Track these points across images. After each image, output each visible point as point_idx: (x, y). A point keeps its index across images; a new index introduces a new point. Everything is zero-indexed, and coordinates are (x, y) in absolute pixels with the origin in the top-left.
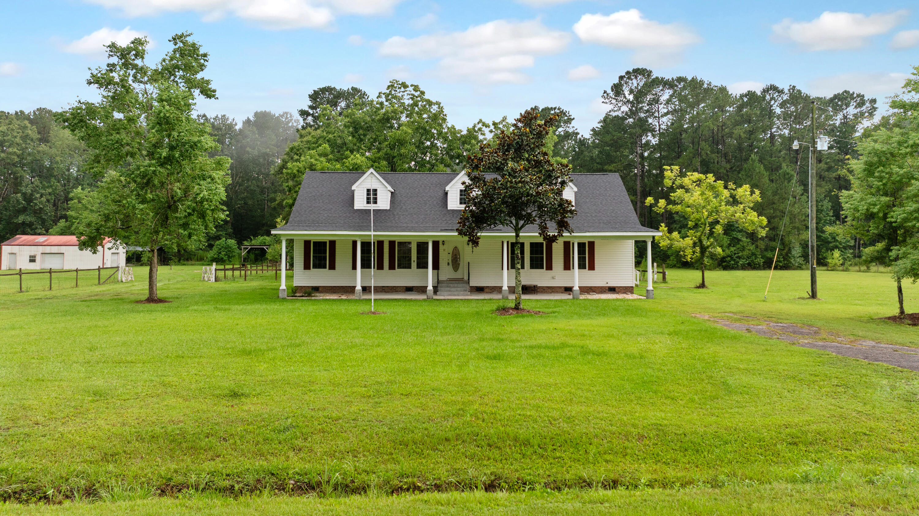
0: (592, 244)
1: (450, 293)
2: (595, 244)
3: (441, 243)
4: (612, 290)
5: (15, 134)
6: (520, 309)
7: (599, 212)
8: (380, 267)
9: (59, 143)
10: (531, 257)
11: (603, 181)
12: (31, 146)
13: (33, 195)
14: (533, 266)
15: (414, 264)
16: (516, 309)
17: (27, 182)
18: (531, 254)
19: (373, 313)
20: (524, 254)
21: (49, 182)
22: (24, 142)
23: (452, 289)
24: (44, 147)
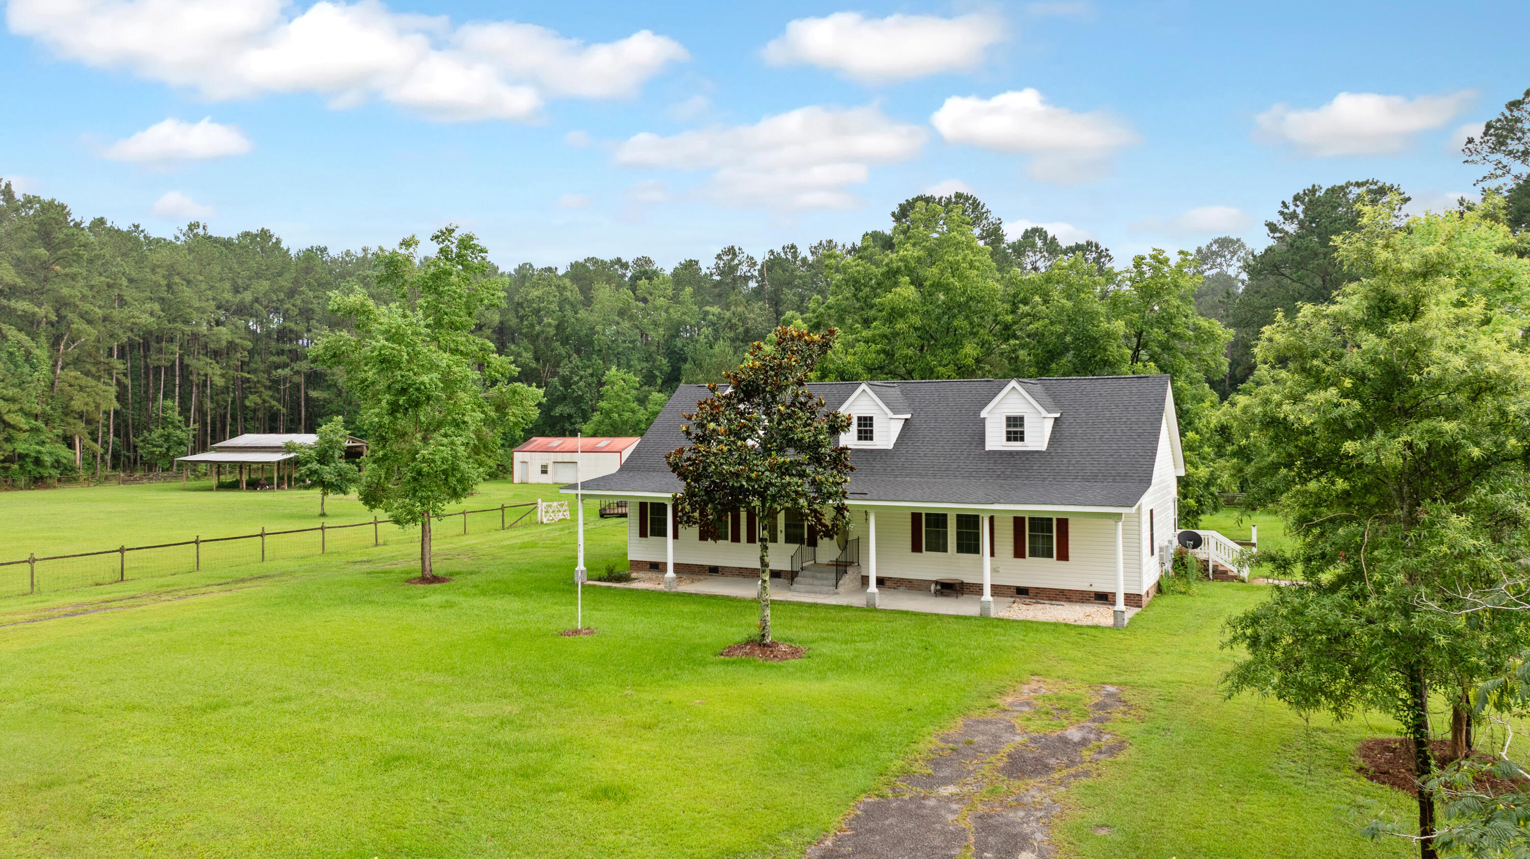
1: (808, 589)
4: (1102, 597)
5: (551, 299)
6: (765, 645)
7: (1089, 454)
8: (736, 538)
9: (599, 306)
10: (958, 533)
11: (1131, 392)
12: (569, 313)
13: (571, 378)
14: (961, 548)
15: (781, 537)
16: (760, 645)
17: (566, 361)
18: (958, 528)
19: (576, 632)
20: (946, 527)
21: (589, 360)
22: (560, 308)
23: (816, 582)
24: (582, 314)
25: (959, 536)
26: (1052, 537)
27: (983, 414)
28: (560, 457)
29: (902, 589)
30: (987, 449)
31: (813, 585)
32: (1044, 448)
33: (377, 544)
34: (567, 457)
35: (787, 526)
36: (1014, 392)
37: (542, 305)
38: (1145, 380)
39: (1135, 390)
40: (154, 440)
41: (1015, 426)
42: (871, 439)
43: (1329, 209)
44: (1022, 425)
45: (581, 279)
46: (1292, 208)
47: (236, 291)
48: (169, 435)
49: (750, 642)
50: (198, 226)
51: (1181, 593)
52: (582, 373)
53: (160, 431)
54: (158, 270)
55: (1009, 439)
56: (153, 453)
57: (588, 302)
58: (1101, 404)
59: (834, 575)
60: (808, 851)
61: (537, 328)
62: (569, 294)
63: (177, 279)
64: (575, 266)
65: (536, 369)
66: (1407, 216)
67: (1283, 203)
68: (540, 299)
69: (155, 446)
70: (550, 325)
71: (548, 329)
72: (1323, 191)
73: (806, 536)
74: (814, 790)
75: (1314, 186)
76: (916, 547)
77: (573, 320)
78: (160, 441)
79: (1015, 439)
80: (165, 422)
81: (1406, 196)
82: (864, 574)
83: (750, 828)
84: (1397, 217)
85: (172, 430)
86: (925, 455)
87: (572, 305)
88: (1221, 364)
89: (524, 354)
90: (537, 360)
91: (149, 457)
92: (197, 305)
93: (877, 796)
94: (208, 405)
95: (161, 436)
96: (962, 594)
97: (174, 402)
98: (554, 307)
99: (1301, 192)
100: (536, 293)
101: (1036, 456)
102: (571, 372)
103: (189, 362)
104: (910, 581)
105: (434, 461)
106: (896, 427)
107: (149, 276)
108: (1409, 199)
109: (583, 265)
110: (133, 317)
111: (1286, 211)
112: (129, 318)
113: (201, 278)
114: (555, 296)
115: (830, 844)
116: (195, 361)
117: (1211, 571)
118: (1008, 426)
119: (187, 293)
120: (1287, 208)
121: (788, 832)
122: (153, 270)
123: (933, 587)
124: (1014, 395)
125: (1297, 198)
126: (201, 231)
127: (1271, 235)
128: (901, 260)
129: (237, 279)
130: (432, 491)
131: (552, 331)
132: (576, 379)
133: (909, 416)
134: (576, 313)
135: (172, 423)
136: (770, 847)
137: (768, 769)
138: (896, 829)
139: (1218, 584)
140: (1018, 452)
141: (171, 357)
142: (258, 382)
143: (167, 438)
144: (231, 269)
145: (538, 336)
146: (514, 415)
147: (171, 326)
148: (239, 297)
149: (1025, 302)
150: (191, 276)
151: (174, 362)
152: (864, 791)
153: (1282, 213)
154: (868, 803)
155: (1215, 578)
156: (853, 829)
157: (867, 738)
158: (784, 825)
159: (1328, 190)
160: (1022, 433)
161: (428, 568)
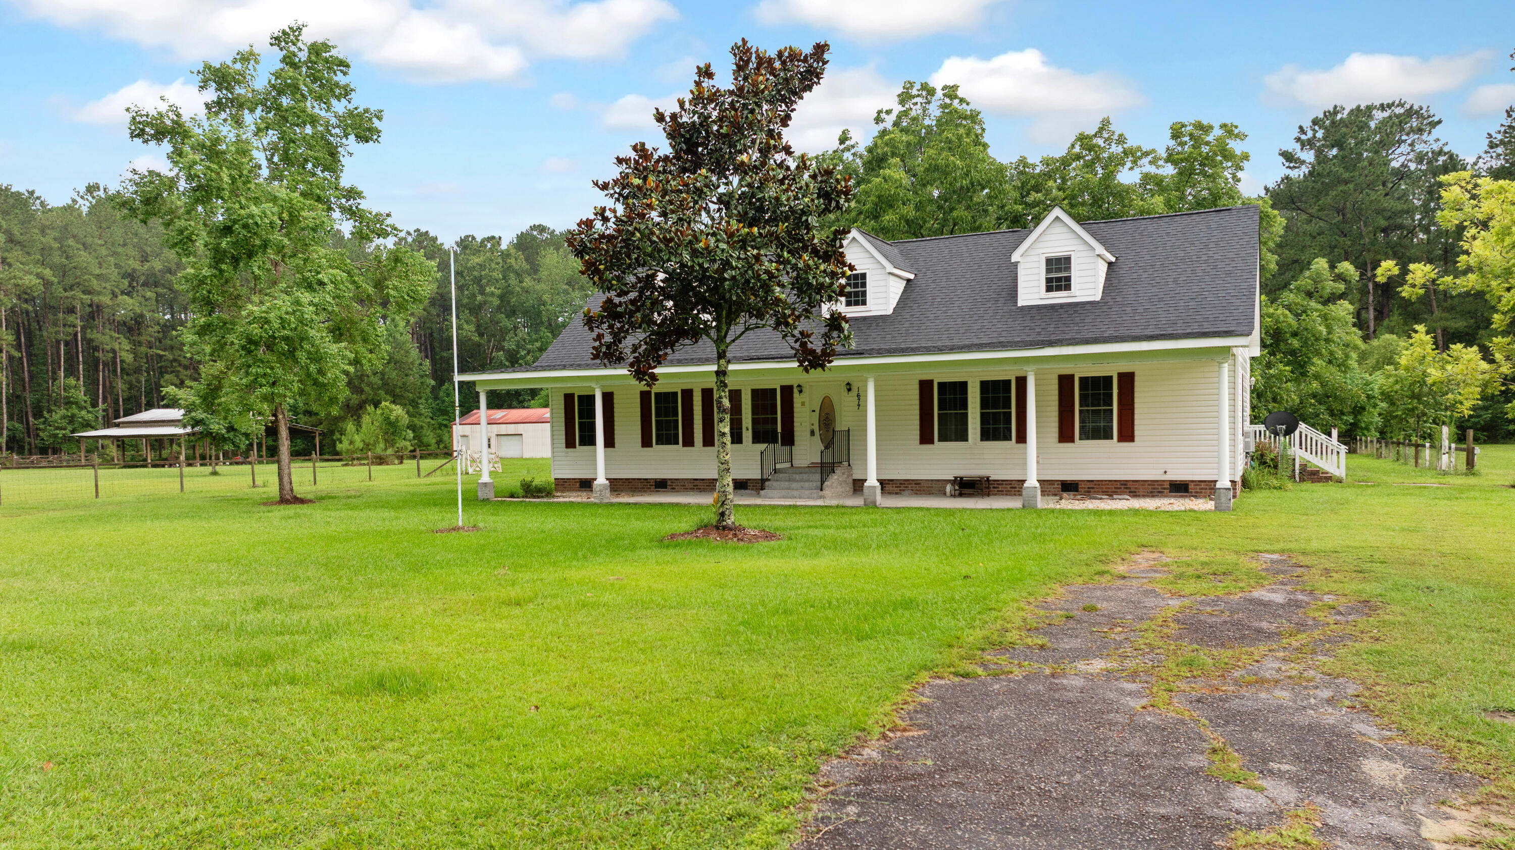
0: (1127, 380)
1: (784, 493)
2: (1137, 378)
3: (796, 390)
4: (1180, 488)
5: (493, 266)
6: (724, 528)
7: (1161, 300)
8: (689, 442)
9: (546, 273)
10: (982, 415)
11: (1209, 228)
12: (513, 280)
13: (518, 352)
14: (986, 435)
15: (747, 435)
16: (717, 528)
17: (512, 334)
18: (982, 407)
19: (456, 529)
20: (966, 408)
21: (537, 332)
22: (504, 278)
23: (794, 485)
24: (528, 282)
25: (984, 418)
26: (1111, 411)
27: (1015, 257)
28: (503, 429)
29: (906, 493)
30: (1019, 304)
31: (789, 489)
32: (1098, 297)
33: (254, 486)
34: (511, 429)
35: (754, 421)
36: (1058, 224)
37: (483, 273)
38: (1226, 213)
39: (1214, 225)
40: (56, 421)
41: (1059, 270)
42: (864, 303)
43: (1355, 129)
44: (1068, 269)
45: (527, 248)
46: (1310, 134)
47: (145, 259)
48: (73, 416)
49: (705, 528)
50: (98, 188)
51: (1275, 488)
52: (529, 346)
53: (63, 412)
54: (48, 231)
55: (1049, 289)
56: (56, 436)
57: (534, 269)
58: (1169, 244)
59: (818, 476)
60: (824, 768)
61: (479, 298)
62: (513, 261)
63: (71, 242)
64: (522, 237)
65: (479, 345)
66: (1437, 140)
67: (1301, 128)
68: (482, 267)
69: (57, 428)
70: (493, 294)
71: (491, 299)
72: (1346, 112)
73: (779, 430)
74: (821, 669)
75: (1336, 107)
76: (926, 438)
77: (518, 289)
78: (64, 423)
79: (1059, 289)
80: (69, 403)
81: (1436, 119)
82: (857, 476)
83: (682, 730)
84: (1425, 142)
85: (76, 411)
86: (936, 318)
87: (518, 275)
88: (1268, 262)
89: (465, 326)
90: (481, 335)
91: (51, 440)
92: (98, 271)
93: (956, 674)
94: (120, 385)
95: (64, 417)
96: (988, 495)
97: (78, 379)
98: (498, 275)
99: (1321, 116)
100: (477, 260)
101: (1088, 307)
102: (518, 346)
103: (92, 337)
104: (917, 482)
105: (267, 322)
106: (897, 288)
107: (38, 237)
108: (1440, 122)
109: (527, 234)
110: (15, 277)
111: (1303, 137)
112: (10, 279)
113: (101, 242)
114: (498, 264)
115: (874, 754)
116: (99, 335)
117: (1297, 472)
118: (1048, 271)
119: (83, 257)
120: (1304, 133)
121: (773, 733)
122: (43, 231)
123: (949, 488)
124: (1058, 229)
125: (1315, 122)
126: (101, 193)
127: (1287, 164)
128: (886, 144)
129: (145, 248)
130: (272, 368)
131: (496, 302)
132: (523, 353)
133: (912, 276)
134: (521, 282)
135: (76, 403)
136: (727, 763)
137: (728, 645)
138: (1021, 725)
139: (1308, 485)
140: (1062, 306)
141: (70, 330)
142: (175, 360)
143: (72, 419)
144: (136, 235)
145: (480, 306)
146: (395, 288)
147: (67, 294)
148: (147, 266)
149: (1037, 188)
150: (89, 240)
151: (76, 335)
152: (925, 668)
153: (1298, 140)
154: (941, 686)
155: (1302, 480)
156: (921, 727)
157: (908, 604)
158: (762, 720)
159: (1352, 111)
160: (1068, 279)
161: (287, 487)
